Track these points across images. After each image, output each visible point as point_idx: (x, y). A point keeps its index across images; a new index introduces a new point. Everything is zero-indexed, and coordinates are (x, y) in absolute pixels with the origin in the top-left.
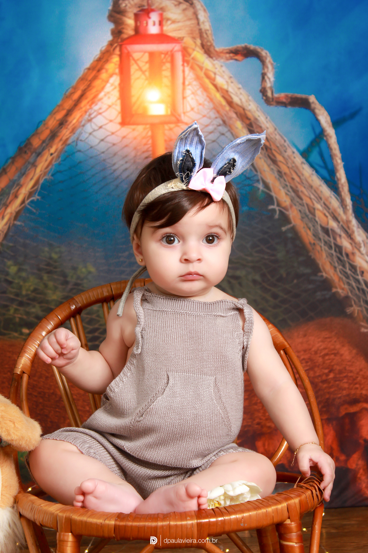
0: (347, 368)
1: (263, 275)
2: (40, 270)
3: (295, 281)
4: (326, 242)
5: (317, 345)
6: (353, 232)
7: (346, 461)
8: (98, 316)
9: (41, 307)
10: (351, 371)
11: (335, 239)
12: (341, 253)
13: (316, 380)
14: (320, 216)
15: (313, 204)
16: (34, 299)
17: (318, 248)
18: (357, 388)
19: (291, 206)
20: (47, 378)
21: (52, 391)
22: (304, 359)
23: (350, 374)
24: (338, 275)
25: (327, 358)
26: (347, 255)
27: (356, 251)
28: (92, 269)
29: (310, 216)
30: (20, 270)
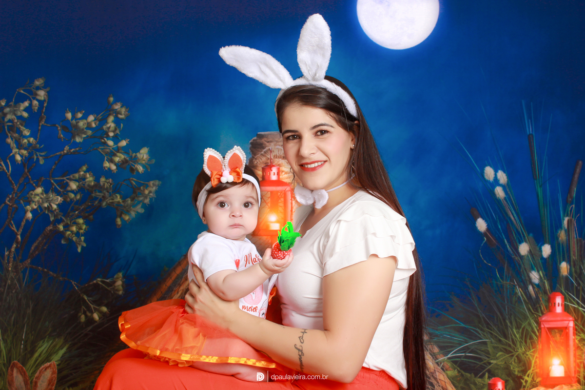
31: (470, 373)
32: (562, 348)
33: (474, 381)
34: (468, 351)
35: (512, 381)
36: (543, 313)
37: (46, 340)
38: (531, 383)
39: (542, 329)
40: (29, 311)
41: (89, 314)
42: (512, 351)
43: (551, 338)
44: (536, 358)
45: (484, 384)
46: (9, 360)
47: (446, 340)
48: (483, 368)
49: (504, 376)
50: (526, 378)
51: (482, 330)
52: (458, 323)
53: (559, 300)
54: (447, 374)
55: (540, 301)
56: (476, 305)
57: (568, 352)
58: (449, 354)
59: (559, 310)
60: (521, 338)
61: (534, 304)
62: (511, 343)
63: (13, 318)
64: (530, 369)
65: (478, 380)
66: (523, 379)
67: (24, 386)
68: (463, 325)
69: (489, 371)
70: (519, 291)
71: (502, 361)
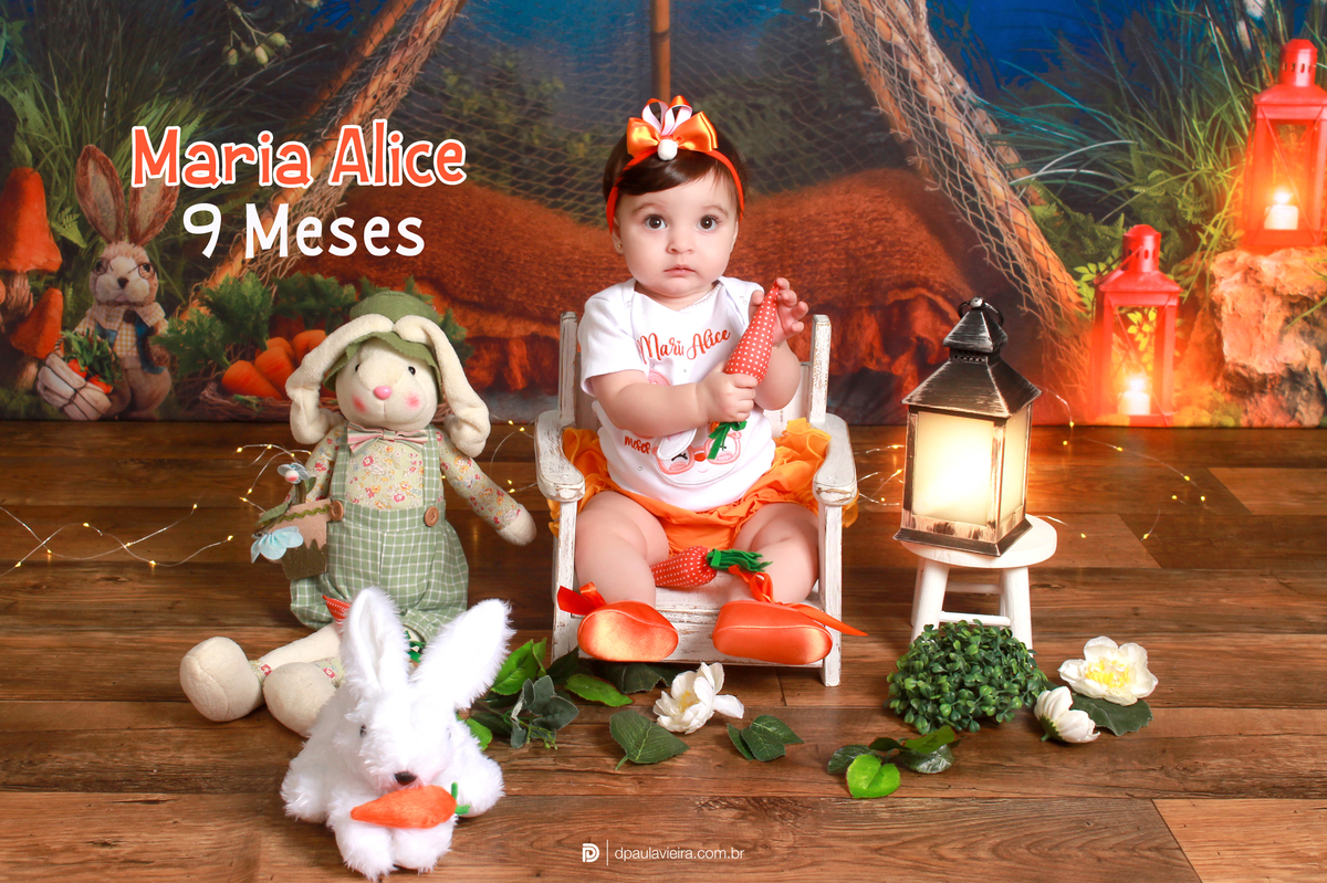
0: (902, 239)
1: (795, 106)
2: (488, 82)
3: (840, 116)
4: (886, 64)
5: (863, 206)
6: (926, 51)
7: (890, 364)
8: (565, 150)
9: (488, 134)
10: (907, 244)
11: (899, 60)
12: (906, 81)
13: (858, 253)
14: (880, 26)
15: (873, 9)
16: (478, 123)
17: (875, 71)
18: (913, 268)
19: (841, 11)
20: (491, 230)
21: (497, 249)
22: (843, 224)
23: (904, 249)
24: (899, 110)
25: (875, 224)
26: (914, 83)
27: (927, 78)
28: (561, 86)
29: (868, 26)
30: (461, 81)
31: (1086, 214)
32: (1300, 167)
33: (1094, 229)
34: (1085, 165)
35: (1177, 235)
36: (1263, 87)
37: (155, 102)
38: (1220, 240)
39: (1258, 123)
40: (117, 38)
41: (246, 49)
42: (1186, 168)
43: (1277, 145)
44: (1239, 186)
45: (1113, 239)
46: (78, 142)
47: (1036, 137)
48: (1115, 202)
49: (1161, 223)
50: (1210, 229)
51: (1120, 118)
52: (1067, 101)
53: (1304, 58)
54: (1033, 213)
55: (1261, 58)
56: (1113, 62)
57: (1311, 176)
58: (1042, 167)
59: (1302, 80)
60: (1209, 140)
61: (1246, 64)
62: (1184, 151)
63: (82, 51)
64: (1220, 210)
65: (1102, 230)
66: (1203, 232)
67: (111, 200)
68: (1078, 105)
69: (1128, 211)
70: (1215, 33)
71: (1159, 188)
